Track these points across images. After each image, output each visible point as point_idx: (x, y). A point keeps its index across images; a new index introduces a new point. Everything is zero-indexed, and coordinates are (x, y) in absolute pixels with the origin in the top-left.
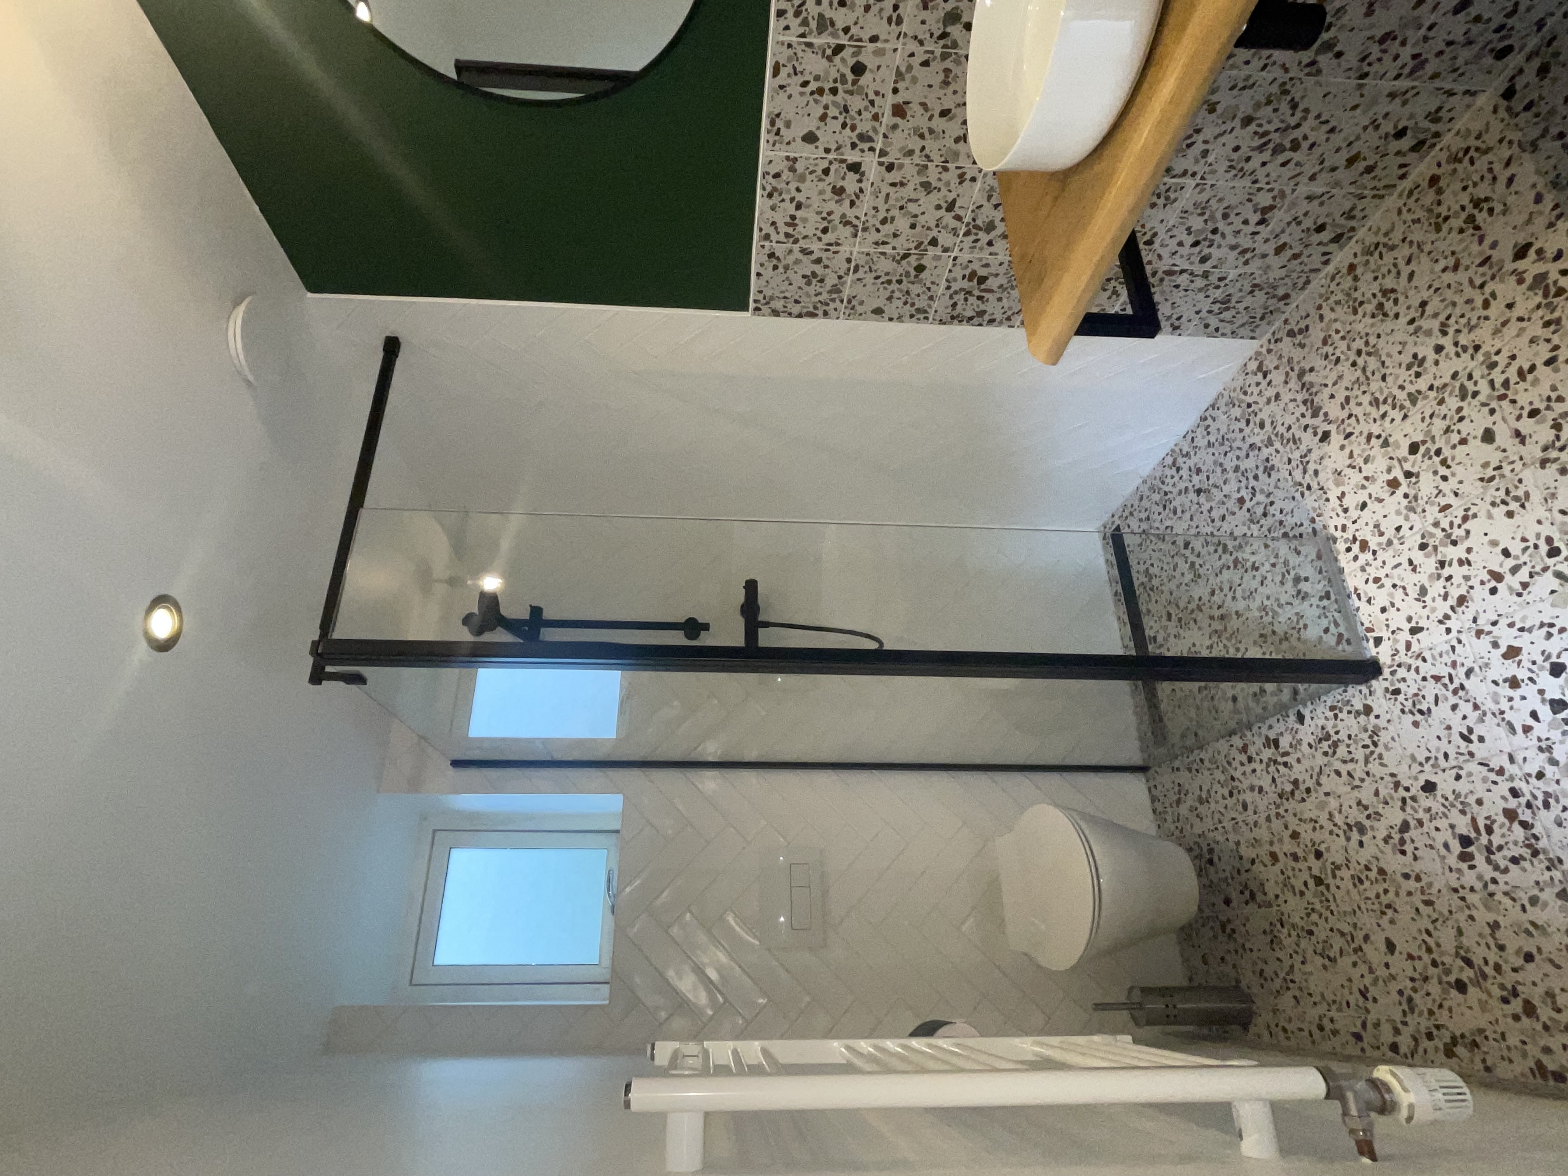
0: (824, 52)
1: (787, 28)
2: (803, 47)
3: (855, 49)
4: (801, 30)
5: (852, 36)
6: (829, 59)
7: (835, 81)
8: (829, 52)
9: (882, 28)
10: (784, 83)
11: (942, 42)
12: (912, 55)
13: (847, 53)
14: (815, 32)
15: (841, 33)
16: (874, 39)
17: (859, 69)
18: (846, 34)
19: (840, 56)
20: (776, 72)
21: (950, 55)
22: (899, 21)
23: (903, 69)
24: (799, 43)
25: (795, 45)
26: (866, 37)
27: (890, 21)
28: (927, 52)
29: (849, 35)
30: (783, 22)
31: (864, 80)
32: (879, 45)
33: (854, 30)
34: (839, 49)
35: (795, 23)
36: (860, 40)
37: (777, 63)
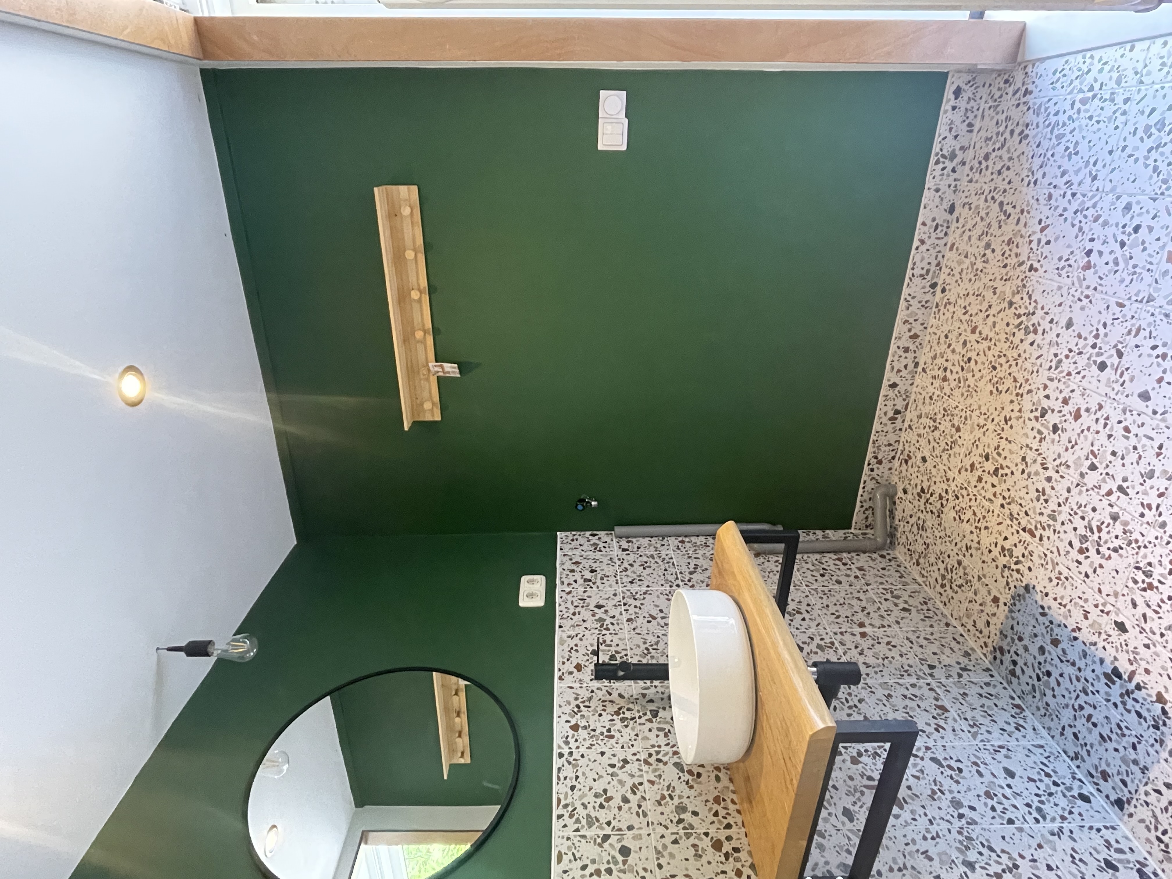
0: (595, 840)
1: (565, 826)
2: (579, 838)
3: (619, 837)
4: (576, 826)
5: (614, 827)
6: (600, 845)
7: (608, 862)
8: (599, 840)
9: (635, 821)
10: (567, 869)
11: (681, 826)
12: (663, 837)
13: (613, 840)
14: (586, 827)
15: (605, 826)
16: (630, 828)
17: (625, 851)
18: (609, 826)
19: (608, 842)
20: (560, 860)
21: (691, 834)
22: (645, 815)
23: (660, 848)
24: (575, 836)
25: (572, 838)
26: (624, 827)
27: (638, 814)
28: (672, 834)
29: (612, 826)
30: (561, 822)
31: (632, 859)
32: (635, 831)
33: (613, 823)
34: (606, 837)
35: (570, 822)
36: (620, 830)
37: (560, 852)
